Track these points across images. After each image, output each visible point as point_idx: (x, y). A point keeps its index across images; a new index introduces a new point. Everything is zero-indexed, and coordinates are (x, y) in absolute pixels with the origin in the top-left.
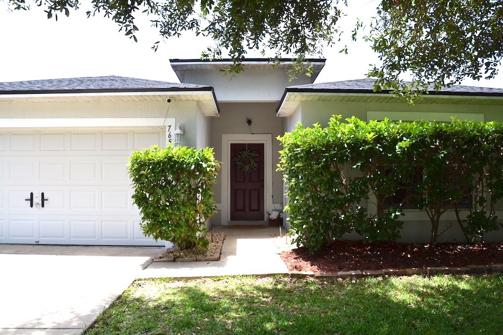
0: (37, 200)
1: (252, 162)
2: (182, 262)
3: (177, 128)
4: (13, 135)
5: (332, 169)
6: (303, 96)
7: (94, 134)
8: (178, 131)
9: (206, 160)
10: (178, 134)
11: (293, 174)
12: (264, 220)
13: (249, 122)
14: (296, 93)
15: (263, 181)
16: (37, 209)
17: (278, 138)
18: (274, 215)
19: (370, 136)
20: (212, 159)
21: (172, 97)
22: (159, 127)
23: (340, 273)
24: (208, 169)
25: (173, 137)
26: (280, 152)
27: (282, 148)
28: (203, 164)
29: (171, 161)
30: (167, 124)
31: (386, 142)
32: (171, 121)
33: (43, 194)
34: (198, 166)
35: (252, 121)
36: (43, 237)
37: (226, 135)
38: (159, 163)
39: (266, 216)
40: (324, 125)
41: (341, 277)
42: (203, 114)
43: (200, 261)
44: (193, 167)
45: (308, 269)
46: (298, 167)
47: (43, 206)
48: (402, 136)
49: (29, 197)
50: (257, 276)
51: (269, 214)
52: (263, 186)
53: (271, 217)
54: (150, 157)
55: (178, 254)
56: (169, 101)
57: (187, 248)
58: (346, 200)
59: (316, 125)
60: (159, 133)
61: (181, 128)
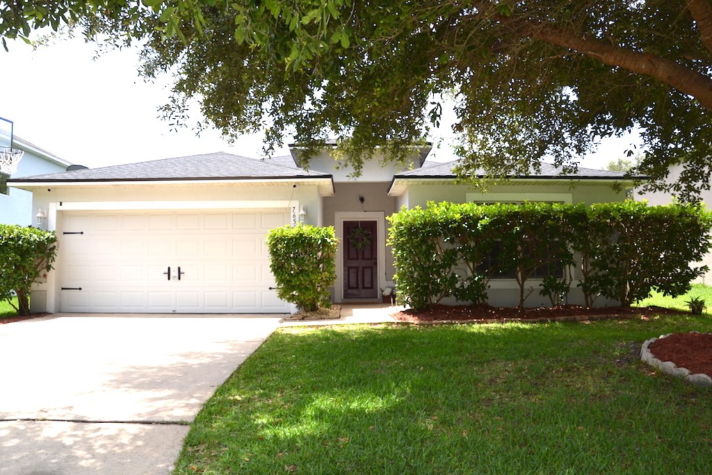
0: (174, 273)
1: (365, 239)
2: (309, 320)
3: (302, 209)
4: (152, 215)
5: (430, 242)
6: (409, 182)
7: (226, 214)
8: (302, 212)
9: (330, 236)
10: (302, 215)
11: (400, 247)
12: (377, 297)
13: (362, 200)
14: (403, 180)
15: (376, 258)
16: (174, 281)
17: (387, 218)
18: (387, 292)
19: (458, 216)
20: (334, 235)
21: (298, 183)
22: (283, 208)
23: (434, 322)
24: (332, 243)
25: (297, 218)
26: (389, 229)
27: (390, 226)
28: (328, 239)
29: (302, 237)
30: (292, 206)
31: (472, 220)
32: (296, 203)
33: (179, 268)
34: (324, 241)
35: (365, 199)
36: (179, 306)
37: (338, 213)
38: (292, 238)
39: (379, 292)
40: (424, 207)
41: (435, 324)
42: (320, 195)
43: (324, 319)
44: (320, 242)
45: (411, 319)
46: (403, 241)
47: (179, 279)
48: (484, 216)
49: (167, 271)
50: (371, 324)
51: (382, 291)
52: (376, 263)
53: (384, 293)
54: (284, 234)
55: (305, 315)
56: (295, 186)
57: (312, 311)
58: (441, 266)
59: (417, 207)
60: (283, 213)
61: (304, 210)
